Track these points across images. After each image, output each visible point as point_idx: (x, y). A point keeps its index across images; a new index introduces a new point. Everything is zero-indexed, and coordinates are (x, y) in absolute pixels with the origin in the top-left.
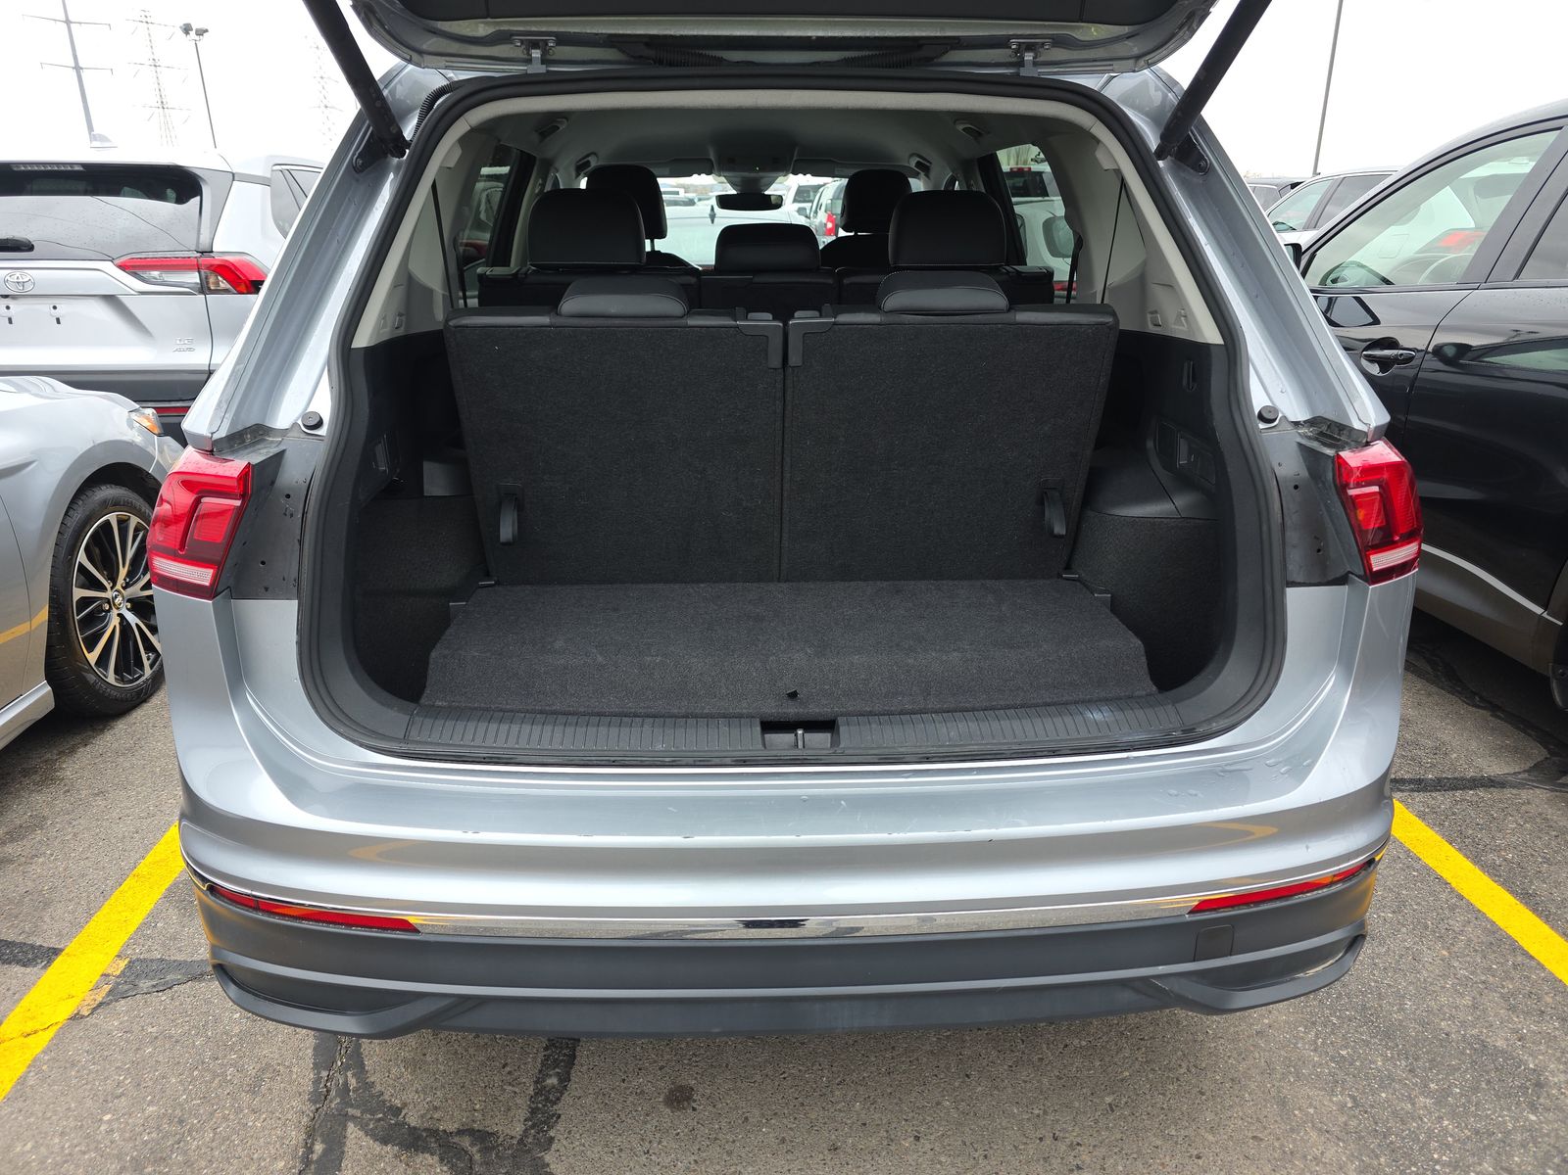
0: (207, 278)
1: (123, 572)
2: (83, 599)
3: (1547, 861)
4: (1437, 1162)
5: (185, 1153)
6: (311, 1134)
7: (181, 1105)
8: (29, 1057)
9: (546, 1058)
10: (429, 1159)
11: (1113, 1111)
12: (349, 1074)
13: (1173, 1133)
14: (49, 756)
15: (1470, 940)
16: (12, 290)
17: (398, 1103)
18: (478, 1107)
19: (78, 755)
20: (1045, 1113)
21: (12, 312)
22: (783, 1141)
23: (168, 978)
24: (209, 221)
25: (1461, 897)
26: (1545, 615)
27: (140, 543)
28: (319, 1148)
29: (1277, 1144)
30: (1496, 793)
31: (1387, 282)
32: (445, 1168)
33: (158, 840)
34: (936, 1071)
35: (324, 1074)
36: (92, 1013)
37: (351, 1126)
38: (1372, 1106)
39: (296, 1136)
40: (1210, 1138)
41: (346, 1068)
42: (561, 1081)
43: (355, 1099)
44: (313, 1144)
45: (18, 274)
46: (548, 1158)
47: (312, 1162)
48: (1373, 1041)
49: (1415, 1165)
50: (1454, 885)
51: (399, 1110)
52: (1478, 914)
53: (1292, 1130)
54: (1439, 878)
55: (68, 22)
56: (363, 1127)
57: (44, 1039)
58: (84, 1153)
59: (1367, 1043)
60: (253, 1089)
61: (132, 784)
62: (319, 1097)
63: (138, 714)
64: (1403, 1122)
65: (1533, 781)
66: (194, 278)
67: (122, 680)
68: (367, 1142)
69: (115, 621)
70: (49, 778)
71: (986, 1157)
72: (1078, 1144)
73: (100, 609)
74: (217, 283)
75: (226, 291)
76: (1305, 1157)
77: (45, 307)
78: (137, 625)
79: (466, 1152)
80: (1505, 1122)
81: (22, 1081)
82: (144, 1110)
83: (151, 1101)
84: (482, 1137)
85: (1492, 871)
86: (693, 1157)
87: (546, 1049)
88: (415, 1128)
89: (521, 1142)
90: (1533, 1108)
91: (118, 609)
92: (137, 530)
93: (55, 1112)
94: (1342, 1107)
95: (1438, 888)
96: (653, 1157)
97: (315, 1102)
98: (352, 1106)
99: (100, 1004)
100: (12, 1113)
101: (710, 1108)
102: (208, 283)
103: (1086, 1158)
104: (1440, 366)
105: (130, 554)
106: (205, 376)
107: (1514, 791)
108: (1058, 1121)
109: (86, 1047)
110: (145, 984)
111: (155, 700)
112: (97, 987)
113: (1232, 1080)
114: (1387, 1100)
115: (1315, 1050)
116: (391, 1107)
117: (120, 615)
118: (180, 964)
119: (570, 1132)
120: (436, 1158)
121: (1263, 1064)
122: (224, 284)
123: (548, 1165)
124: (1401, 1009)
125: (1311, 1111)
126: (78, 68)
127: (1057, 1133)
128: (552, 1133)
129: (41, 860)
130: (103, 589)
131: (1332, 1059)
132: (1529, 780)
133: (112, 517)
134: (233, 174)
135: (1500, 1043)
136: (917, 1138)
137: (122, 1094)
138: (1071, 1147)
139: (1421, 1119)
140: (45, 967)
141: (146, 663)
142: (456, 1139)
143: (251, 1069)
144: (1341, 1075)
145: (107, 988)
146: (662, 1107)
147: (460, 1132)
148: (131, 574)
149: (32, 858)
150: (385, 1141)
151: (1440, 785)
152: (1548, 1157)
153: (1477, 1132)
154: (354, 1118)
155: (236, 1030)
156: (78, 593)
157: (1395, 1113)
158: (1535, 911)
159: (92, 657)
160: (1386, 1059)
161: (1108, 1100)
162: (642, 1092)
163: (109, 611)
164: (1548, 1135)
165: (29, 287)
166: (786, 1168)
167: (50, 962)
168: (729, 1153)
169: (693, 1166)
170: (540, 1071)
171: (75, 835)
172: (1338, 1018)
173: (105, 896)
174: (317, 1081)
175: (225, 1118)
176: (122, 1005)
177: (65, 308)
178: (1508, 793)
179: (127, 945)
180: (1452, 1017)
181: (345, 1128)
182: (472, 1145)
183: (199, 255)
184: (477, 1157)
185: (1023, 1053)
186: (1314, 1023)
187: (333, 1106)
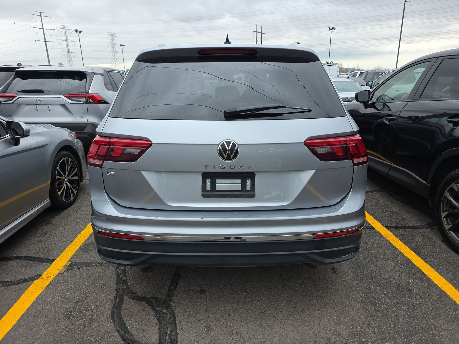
0: (87, 99)
1: (67, 172)
2: (58, 179)
3: (426, 245)
4: (382, 308)
5: (87, 301)
6: (116, 297)
7: (85, 291)
8: (49, 282)
9: (171, 283)
10: (143, 303)
11: (306, 296)
12: (124, 286)
13: (320, 300)
14: (48, 218)
15: (401, 262)
16: (38, 103)
17: (136, 292)
18: (155, 293)
19: (55, 218)
20: (289, 296)
21: (38, 108)
22: (226, 300)
23: (81, 266)
24: (88, 85)
25: (401, 253)
26: (426, 183)
27: (71, 166)
28: (118, 300)
29: (344, 303)
30: (416, 230)
31: (393, 100)
32: (147, 305)
33: (77, 237)
34: (264, 287)
35: (119, 286)
36: (63, 273)
37: (125, 296)
38: (369, 296)
39: (112, 298)
40: (328, 302)
41: (123, 285)
42: (174, 288)
43: (126, 291)
44: (116, 299)
45: (40, 99)
46: (171, 303)
47: (116, 303)
48: (372, 283)
49: (377, 308)
50: (400, 250)
51: (136, 293)
52: (405, 257)
53: (348, 301)
54: (396, 248)
55: (43, 29)
56: (128, 296)
57: (52, 278)
58: (64, 300)
59: (370, 283)
60: (102, 288)
61: (69, 224)
62: (117, 290)
63: (70, 209)
64: (376, 299)
65: (426, 227)
66: (84, 99)
67: (66, 200)
68: (129, 299)
69: (65, 185)
70: (48, 223)
71: (274, 304)
72: (297, 302)
73: (61, 181)
74: (90, 101)
75: (92, 103)
76: (351, 306)
77: (46, 107)
78: (70, 186)
79: (152, 302)
80: (401, 300)
81: (48, 286)
82: (77, 292)
83: (78, 291)
84: (156, 299)
85: (410, 247)
86: (205, 303)
87: (171, 281)
88: (140, 297)
89: (165, 300)
90: (409, 297)
91: (66, 182)
92: (71, 162)
93: (56, 292)
94: (361, 296)
95: (395, 251)
96: (196, 303)
97: (116, 291)
98: (125, 292)
99: (65, 271)
100: (46, 293)
101: (210, 294)
102: (88, 101)
103: (298, 305)
104: (411, 122)
105: (69, 168)
106: (86, 125)
107: (421, 229)
108: (292, 298)
109: (62, 279)
110: (75, 267)
111: (74, 206)
112: (64, 267)
113: (336, 290)
114: (373, 295)
115: (357, 284)
116: (134, 292)
117: (66, 184)
118: (83, 263)
119: (176, 298)
120: (145, 303)
121: (344, 287)
122: (91, 101)
123: (171, 304)
124: (380, 276)
125: (354, 297)
126: (45, 42)
127: (292, 300)
128: (172, 298)
129: (48, 241)
130: (63, 176)
131: (361, 286)
132: (425, 227)
133: (65, 159)
134: (94, 73)
135: (404, 284)
136: (258, 300)
137: (72, 289)
138: (295, 303)
139: (380, 299)
140: (51, 263)
141: (72, 196)
142: (149, 299)
143: (101, 284)
144: (362, 290)
145: (66, 268)
146: (198, 293)
147: (150, 298)
148: (69, 173)
149: (46, 240)
150: (133, 299)
151: (402, 228)
152: (410, 307)
153: (394, 302)
154: (125, 295)
155: (98, 277)
156: (57, 177)
157: (374, 298)
158: (419, 256)
159: (60, 193)
160: (374, 286)
161: (305, 294)
162: (194, 290)
163: (64, 182)
164: (411, 303)
165: (42, 102)
166: (227, 306)
167: (52, 262)
168: (214, 303)
169: (205, 305)
170: (169, 286)
171: (56, 235)
172: (364, 278)
173: (65, 249)
174: (117, 287)
175: (96, 294)
176: (70, 271)
177: (51, 107)
178: (419, 230)
179: (70, 259)
180: (393, 278)
181: (124, 296)
182: (153, 300)
183: (85, 94)
184: (154, 303)
185: (286, 284)
186: (358, 279)
187: (121, 292)
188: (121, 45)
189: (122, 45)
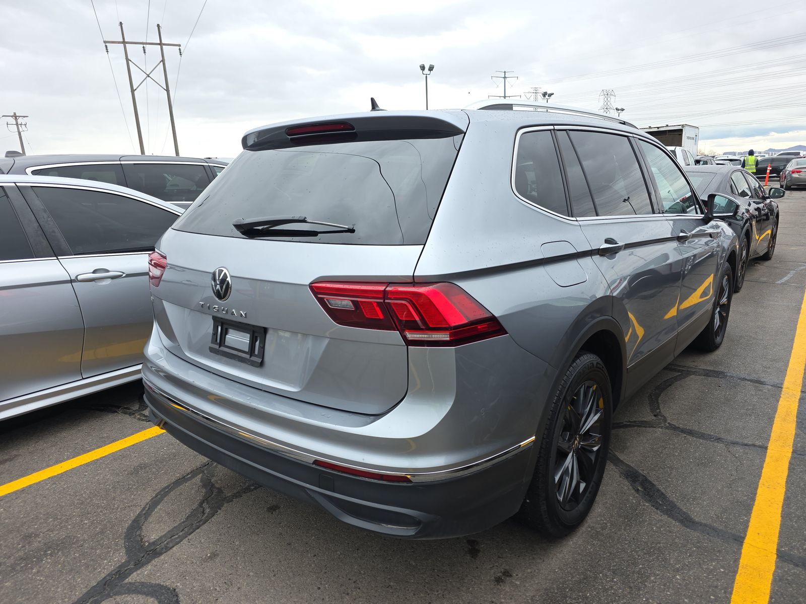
5: (167, 463)
6: (192, 472)
18: (229, 484)
39: (189, 471)
42: (254, 488)
46: (225, 505)
47: (184, 478)
56: (203, 476)
58: (153, 454)
68: (199, 480)
79: (212, 493)
84: (220, 493)
88: (211, 482)
89: (226, 498)
120: (205, 491)
128: (234, 500)
142: (214, 489)
146: (266, 508)
147: (218, 488)
150: (202, 482)
162: (267, 502)
175: (182, 460)
182: (216, 492)
184: (213, 496)
188: (617, 109)
189: (619, 110)
